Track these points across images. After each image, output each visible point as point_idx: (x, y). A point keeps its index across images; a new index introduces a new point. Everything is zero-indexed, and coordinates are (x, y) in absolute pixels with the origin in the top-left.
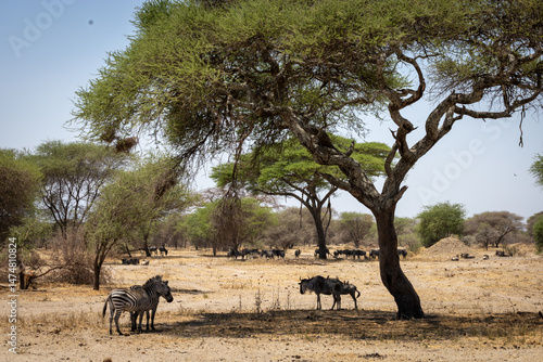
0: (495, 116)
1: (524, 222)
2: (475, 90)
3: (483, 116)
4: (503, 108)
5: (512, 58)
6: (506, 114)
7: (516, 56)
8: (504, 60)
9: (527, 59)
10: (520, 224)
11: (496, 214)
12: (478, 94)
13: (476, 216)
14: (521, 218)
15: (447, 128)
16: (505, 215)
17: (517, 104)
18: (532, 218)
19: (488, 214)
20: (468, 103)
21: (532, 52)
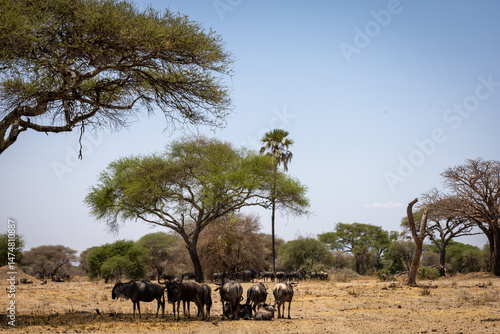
0: (57, 130)
1: (78, 255)
2: (40, 104)
3: (46, 129)
4: (64, 123)
5: (74, 75)
6: (67, 129)
7: (77, 73)
8: (66, 75)
9: (89, 76)
10: (74, 257)
11: (51, 248)
12: (42, 107)
13: (34, 249)
14: (74, 252)
15: (13, 139)
16: (60, 249)
17: (77, 119)
18: (85, 253)
19: (44, 248)
20: (33, 115)
21: (92, 69)
